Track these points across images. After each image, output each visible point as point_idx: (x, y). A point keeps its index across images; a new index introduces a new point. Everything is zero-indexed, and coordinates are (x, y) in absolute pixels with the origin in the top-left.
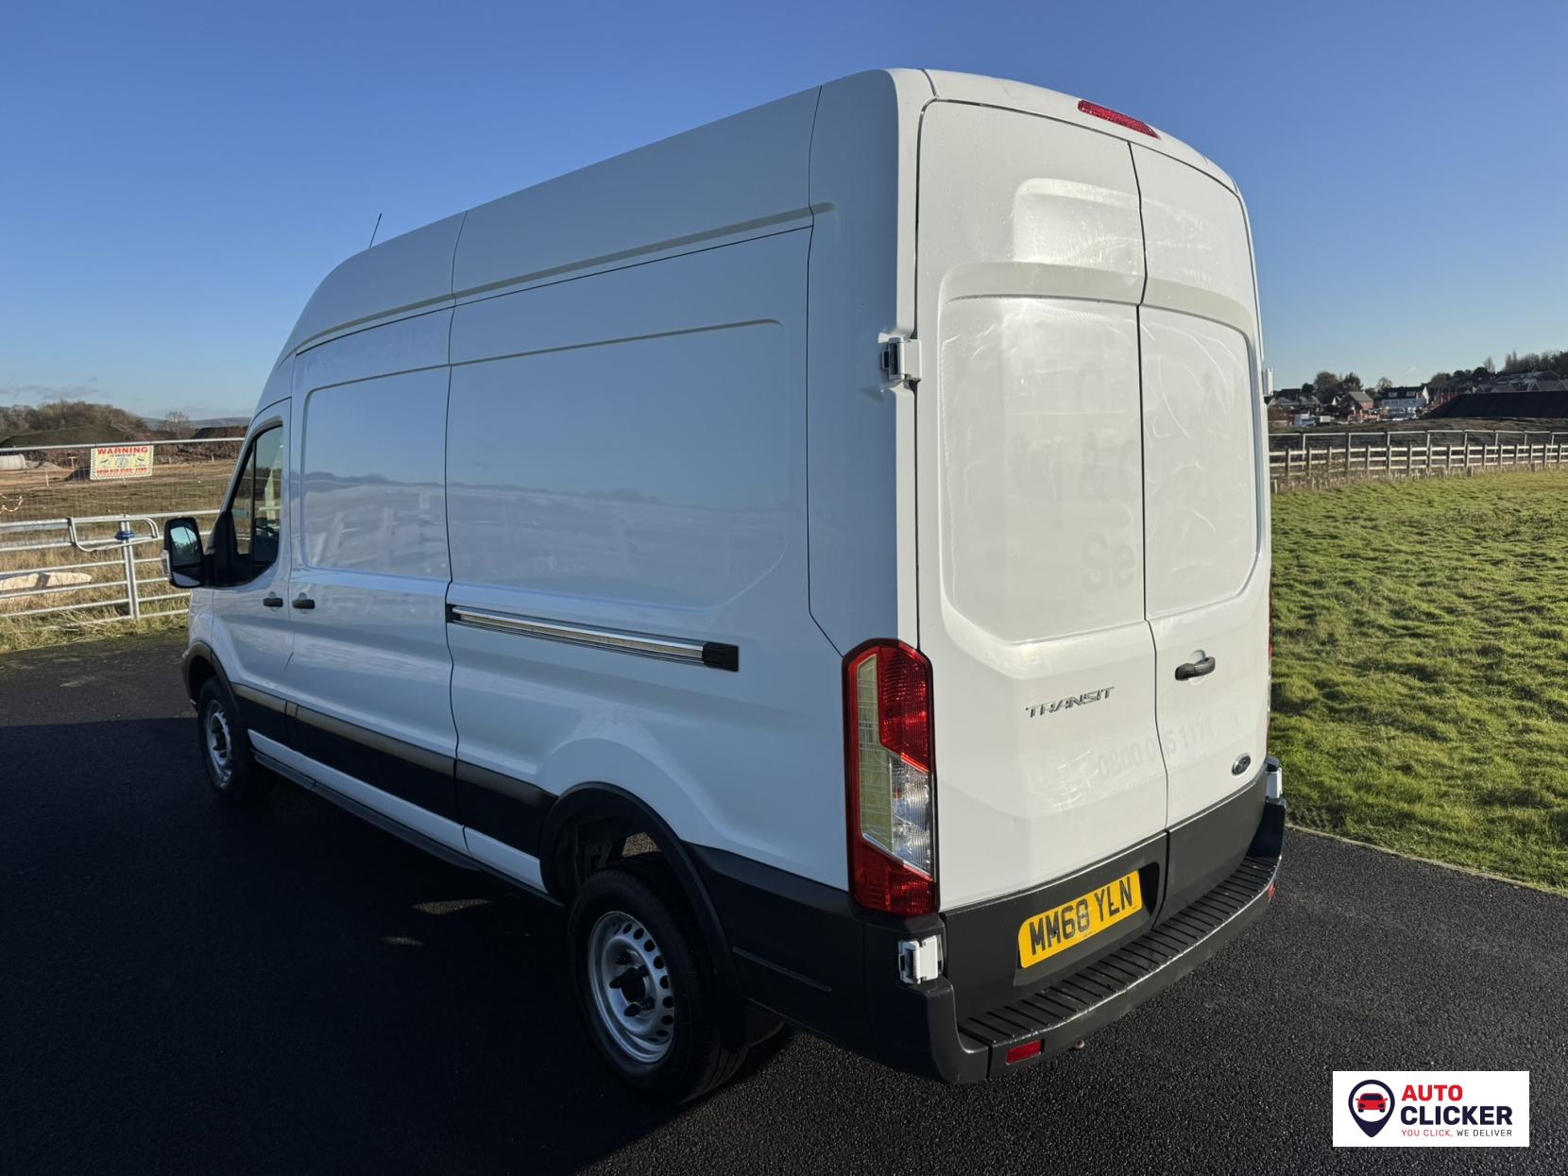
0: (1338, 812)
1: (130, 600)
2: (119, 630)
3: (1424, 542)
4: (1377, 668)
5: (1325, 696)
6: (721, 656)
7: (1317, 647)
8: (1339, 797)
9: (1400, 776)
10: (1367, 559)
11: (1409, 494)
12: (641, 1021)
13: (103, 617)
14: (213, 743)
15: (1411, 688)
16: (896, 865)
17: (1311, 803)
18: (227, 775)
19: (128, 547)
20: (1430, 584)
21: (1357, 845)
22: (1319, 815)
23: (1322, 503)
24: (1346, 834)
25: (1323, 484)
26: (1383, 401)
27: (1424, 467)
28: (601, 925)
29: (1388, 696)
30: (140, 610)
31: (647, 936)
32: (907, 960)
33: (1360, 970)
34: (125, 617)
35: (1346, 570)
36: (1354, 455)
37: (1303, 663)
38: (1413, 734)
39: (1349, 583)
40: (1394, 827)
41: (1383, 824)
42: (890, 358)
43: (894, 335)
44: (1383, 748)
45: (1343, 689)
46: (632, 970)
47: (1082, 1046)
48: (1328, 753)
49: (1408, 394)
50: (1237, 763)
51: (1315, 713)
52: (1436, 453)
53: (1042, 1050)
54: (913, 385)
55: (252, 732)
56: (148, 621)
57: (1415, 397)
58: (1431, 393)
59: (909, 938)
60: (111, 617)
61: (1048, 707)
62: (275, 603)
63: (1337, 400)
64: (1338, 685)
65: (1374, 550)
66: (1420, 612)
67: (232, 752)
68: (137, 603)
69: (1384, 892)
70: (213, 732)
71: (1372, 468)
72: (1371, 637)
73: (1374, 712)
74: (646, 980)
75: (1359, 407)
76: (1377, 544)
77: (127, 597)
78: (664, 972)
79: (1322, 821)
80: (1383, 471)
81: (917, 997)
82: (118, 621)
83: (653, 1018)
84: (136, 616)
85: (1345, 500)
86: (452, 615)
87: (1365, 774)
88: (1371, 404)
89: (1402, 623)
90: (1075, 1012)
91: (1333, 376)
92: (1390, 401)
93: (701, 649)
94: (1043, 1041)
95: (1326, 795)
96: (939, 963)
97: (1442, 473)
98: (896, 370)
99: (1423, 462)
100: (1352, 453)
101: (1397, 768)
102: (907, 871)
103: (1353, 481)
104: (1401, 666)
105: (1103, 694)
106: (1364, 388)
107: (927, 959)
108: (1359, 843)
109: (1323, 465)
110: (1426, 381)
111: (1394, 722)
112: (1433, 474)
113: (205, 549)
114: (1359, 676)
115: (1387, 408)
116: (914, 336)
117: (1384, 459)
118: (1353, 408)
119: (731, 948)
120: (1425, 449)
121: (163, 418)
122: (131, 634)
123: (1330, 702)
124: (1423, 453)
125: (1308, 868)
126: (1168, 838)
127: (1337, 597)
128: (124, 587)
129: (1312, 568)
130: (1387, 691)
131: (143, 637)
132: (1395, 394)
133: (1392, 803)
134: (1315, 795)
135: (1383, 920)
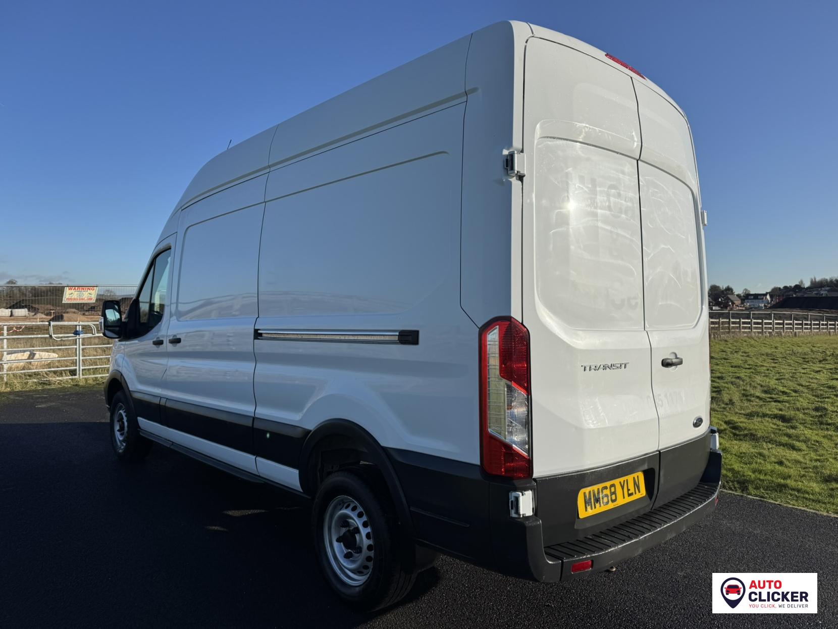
0: (744, 483)
1: (78, 368)
2: (70, 383)
3: (776, 363)
4: (758, 416)
5: (731, 428)
6: (409, 338)
7: (723, 405)
8: (744, 476)
9: (777, 466)
10: (746, 368)
11: (764, 343)
12: (353, 562)
13: (62, 376)
14: (117, 427)
15: (778, 426)
16: (508, 447)
17: (728, 479)
18: (123, 446)
19: (79, 339)
20: (782, 379)
21: (757, 499)
22: (733, 485)
23: (717, 346)
24: (750, 494)
25: (718, 337)
26: (746, 301)
27: (771, 331)
28: (333, 504)
29: (765, 429)
30: (82, 374)
31: (360, 509)
32: (515, 503)
33: (766, 559)
34: (74, 377)
35: (735, 373)
36: (734, 323)
37: (716, 412)
38: (782, 447)
39: (738, 378)
40: (776, 491)
41: (770, 490)
42: (509, 162)
43: (511, 150)
44: (766, 452)
45: (741, 425)
46: (349, 531)
47: (614, 570)
48: (735, 455)
49: (759, 297)
50: (695, 421)
51: (726, 436)
52: (777, 324)
53: (592, 566)
54: (521, 178)
55: (140, 419)
56: (86, 380)
57: (763, 299)
58: (771, 297)
59: (516, 490)
60: (66, 376)
61: (593, 367)
62: (159, 343)
63: (721, 299)
64: (737, 423)
65: (749, 365)
66: (778, 391)
67: (127, 432)
68: (81, 370)
69: (775, 522)
70: (118, 421)
71: (743, 330)
72: (753, 402)
73: (759, 436)
74: (357, 536)
75: (733, 303)
76: (750, 362)
77: (76, 366)
78: (369, 530)
79: (735, 488)
80: (749, 332)
81: (521, 525)
82: (70, 379)
83: (360, 558)
84: (80, 377)
85: (730, 345)
86: (257, 335)
87: (757, 465)
88: (740, 302)
89: (769, 396)
90: (610, 547)
91: (719, 287)
92: (750, 301)
93: (397, 334)
94: (592, 561)
95: (736, 475)
96: (533, 509)
97: (781, 335)
98: (512, 168)
99: (771, 328)
100: (732, 322)
101: (775, 463)
102: (514, 451)
103: (733, 337)
104: (771, 415)
105: (623, 366)
106: (736, 293)
107: (526, 504)
108: (758, 498)
109: (717, 327)
110: (768, 291)
111: (771, 441)
112: (776, 335)
113: (123, 319)
114: (749, 420)
115: (748, 304)
116: (522, 151)
117: (750, 325)
118: (730, 303)
119: (409, 508)
120: (771, 321)
121: (102, 293)
122: (76, 385)
123: (733, 431)
124: (770, 324)
125: (730, 509)
126: (660, 455)
127: (732, 383)
128: (75, 361)
129: (716, 371)
130: (765, 426)
131: (83, 387)
132: (752, 297)
133: (774, 479)
134: (730, 474)
135: (776, 535)
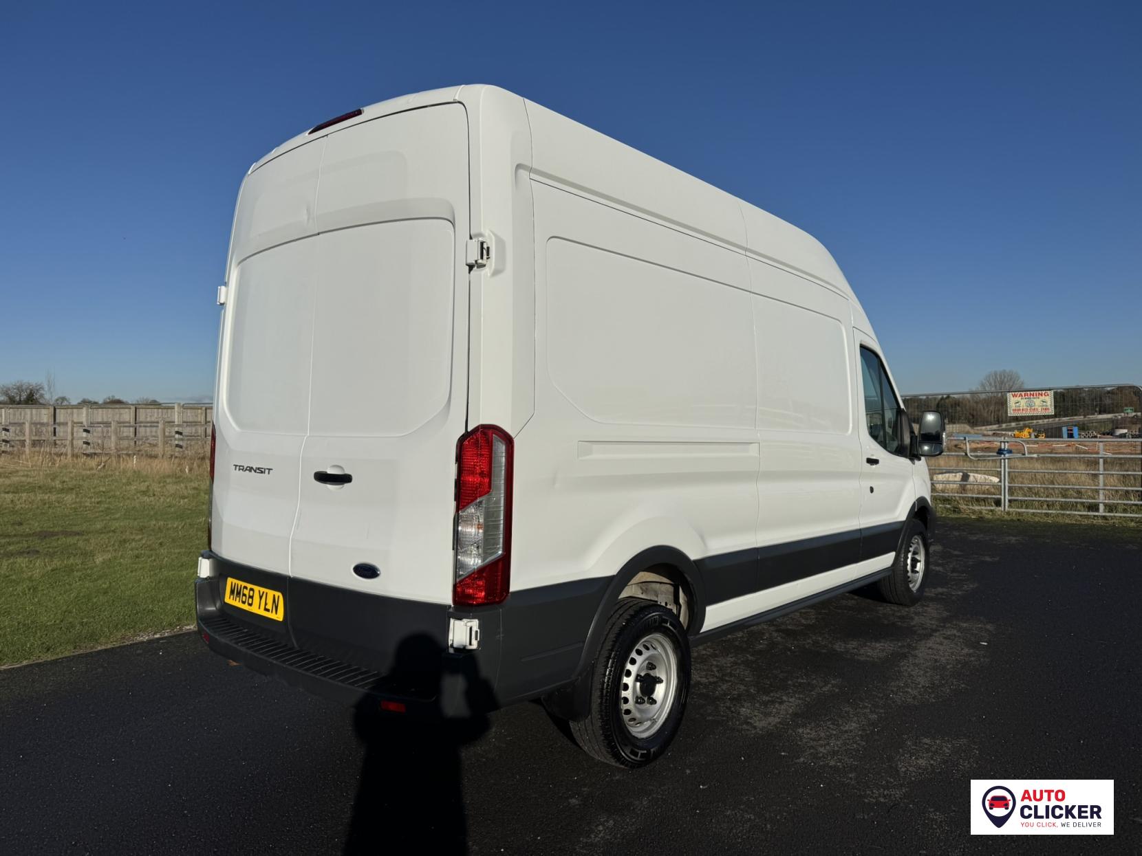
1: (1003, 498)
2: (996, 516)
19: (1004, 459)
30: (1009, 506)
56: (1010, 514)
68: (1007, 501)
77: (1001, 494)
84: (1005, 510)
105: (267, 471)
107: (204, 569)
